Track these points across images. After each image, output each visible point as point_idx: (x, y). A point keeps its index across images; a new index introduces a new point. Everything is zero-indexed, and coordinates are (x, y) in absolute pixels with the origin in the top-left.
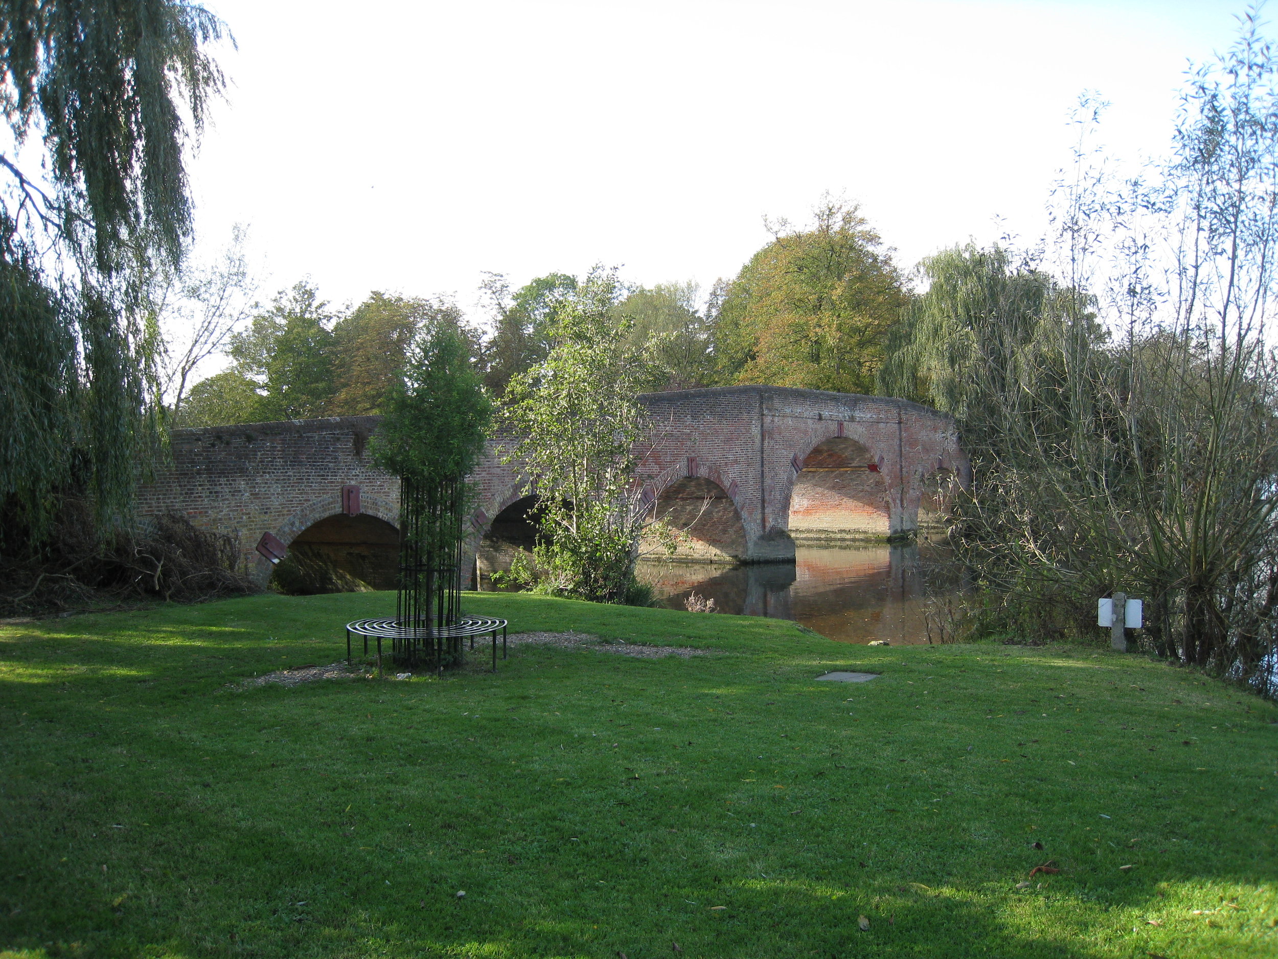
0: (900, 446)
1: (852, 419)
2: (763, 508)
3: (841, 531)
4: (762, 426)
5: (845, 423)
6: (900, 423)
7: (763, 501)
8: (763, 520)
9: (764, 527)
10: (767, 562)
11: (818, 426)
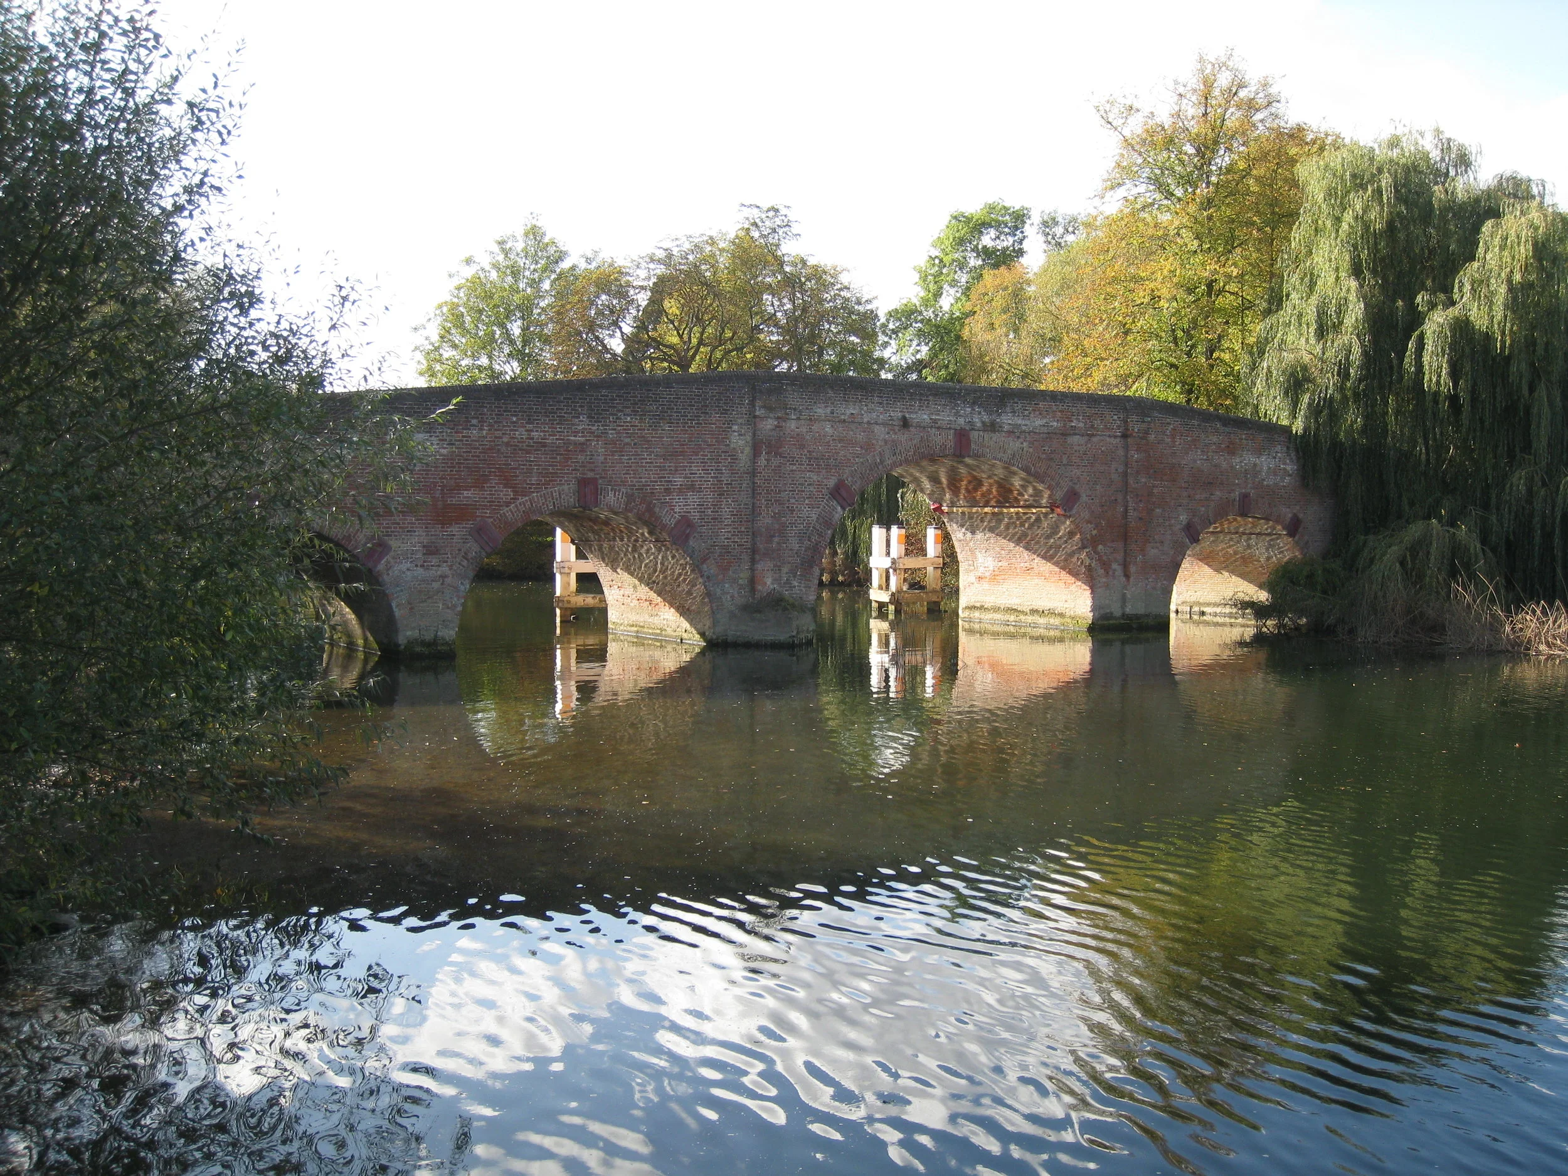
0: (1125, 474)
1: (992, 427)
2: (753, 561)
3: (1034, 612)
4: (754, 435)
5: (974, 435)
6: (1125, 436)
7: (754, 551)
8: (752, 581)
9: (753, 590)
10: (748, 645)
11: (903, 437)
